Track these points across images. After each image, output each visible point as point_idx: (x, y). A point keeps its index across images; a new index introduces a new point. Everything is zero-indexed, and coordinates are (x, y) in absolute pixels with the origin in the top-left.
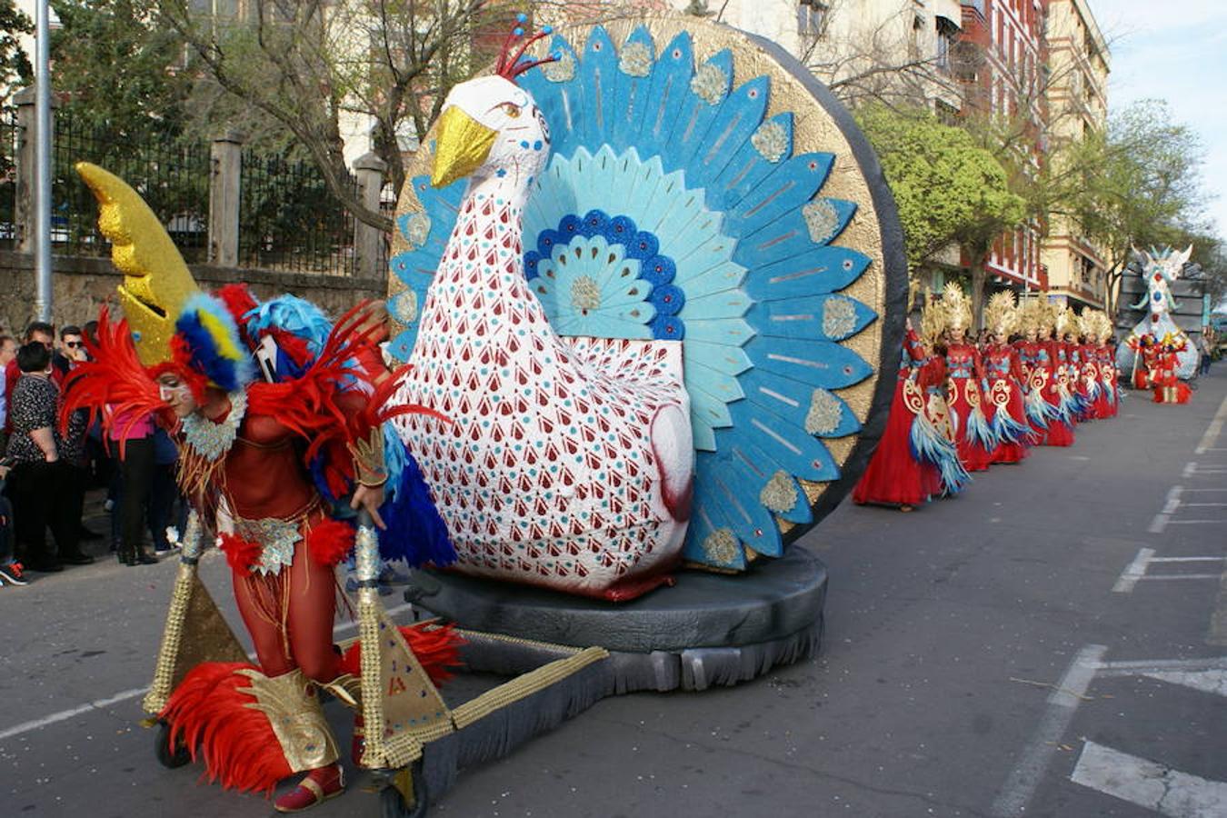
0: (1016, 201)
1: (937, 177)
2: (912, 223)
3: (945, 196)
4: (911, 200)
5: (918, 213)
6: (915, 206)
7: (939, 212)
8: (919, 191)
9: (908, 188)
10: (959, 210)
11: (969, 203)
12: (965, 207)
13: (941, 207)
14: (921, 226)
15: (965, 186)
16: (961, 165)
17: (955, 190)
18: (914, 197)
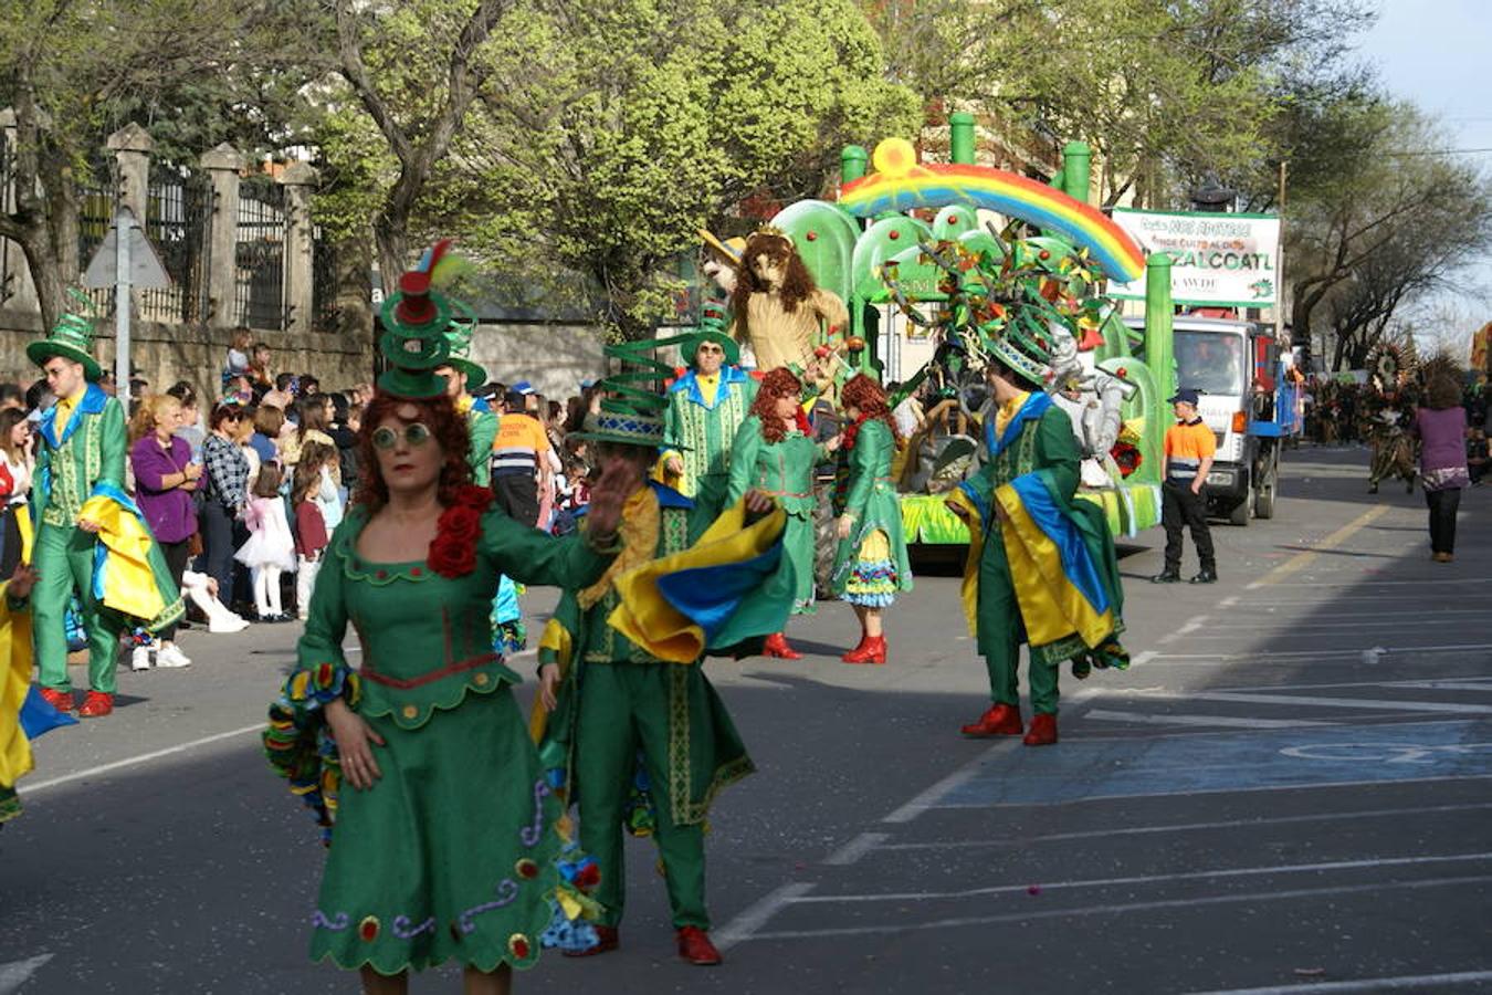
0: (904, 100)
1: (740, 55)
2: (690, 154)
3: (759, 94)
4: (688, 106)
5: (703, 131)
6: (695, 115)
7: (749, 129)
8: (703, 83)
9: (679, 79)
10: (788, 126)
11: (809, 109)
12: (801, 121)
13: (753, 120)
14: (712, 162)
15: (799, 73)
16: (789, 22)
17: (780, 82)
18: (694, 97)
